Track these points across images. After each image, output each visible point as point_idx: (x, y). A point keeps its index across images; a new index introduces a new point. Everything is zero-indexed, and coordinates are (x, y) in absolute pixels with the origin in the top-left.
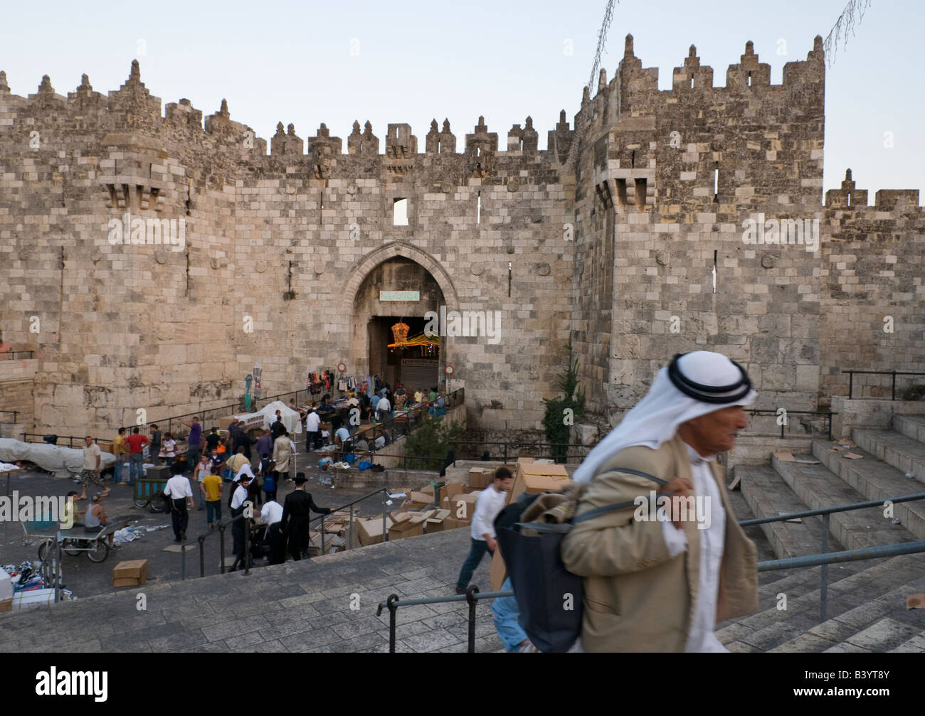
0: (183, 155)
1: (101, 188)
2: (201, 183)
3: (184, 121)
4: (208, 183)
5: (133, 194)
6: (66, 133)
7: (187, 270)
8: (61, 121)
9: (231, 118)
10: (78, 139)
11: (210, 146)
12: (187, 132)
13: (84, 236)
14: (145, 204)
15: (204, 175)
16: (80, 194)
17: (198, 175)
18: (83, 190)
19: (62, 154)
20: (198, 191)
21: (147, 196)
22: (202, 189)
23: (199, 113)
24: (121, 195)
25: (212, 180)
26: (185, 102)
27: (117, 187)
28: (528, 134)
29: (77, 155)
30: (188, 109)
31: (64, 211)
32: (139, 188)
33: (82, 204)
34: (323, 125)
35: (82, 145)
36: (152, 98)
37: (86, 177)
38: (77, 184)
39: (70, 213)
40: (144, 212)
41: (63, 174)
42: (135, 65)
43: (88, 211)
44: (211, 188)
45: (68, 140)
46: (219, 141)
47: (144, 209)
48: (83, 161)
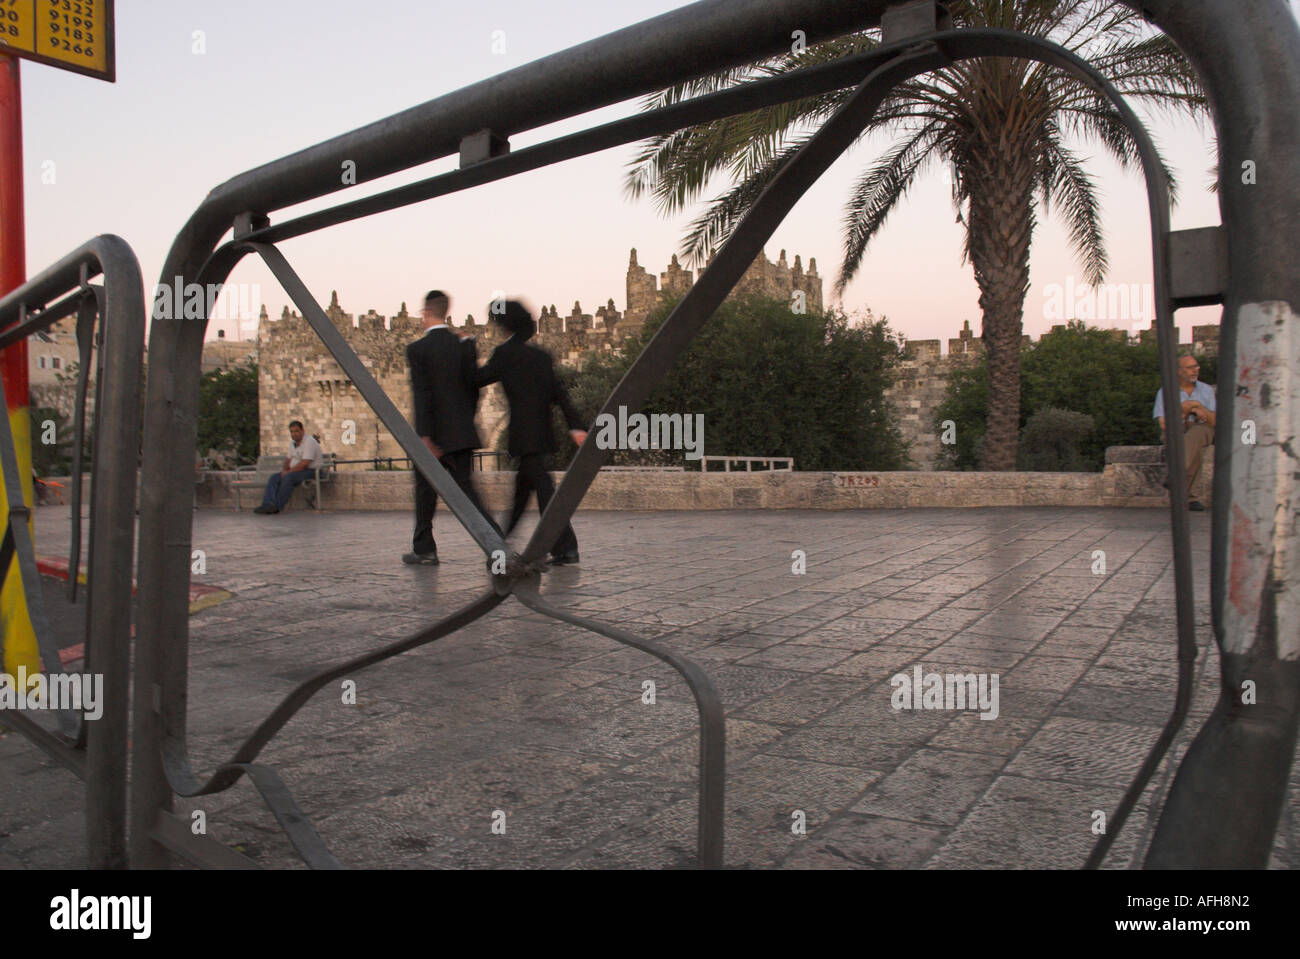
0: (371, 351)
1: (314, 384)
2: (386, 370)
3: (371, 326)
4: (391, 369)
5: (333, 387)
6: (297, 346)
7: (377, 437)
8: (294, 336)
9: (409, 315)
10: (303, 349)
11: (392, 341)
12: (373, 334)
13: (309, 417)
14: (343, 393)
15: (388, 364)
16: (305, 388)
17: (383, 364)
18: (307, 385)
19: (295, 361)
20: (383, 376)
21: (343, 387)
22: (387, 374)
23: (382, 319)
24: (326, 388)
25: (395, 366)
26: (372, 312)
27: (324, 383)
28: (610, 314)
29: (303, 361)
30: (374, 317)
31: (298, 400)
32: (337, 382)
33: (307, 395)
34: (470, 317)
35: (306, 355)
36: (346, 315)
37: (308, 376)
38: (304, 381)
39: (301, 401)
40: (343, 399)
41: (296, 375)
42: (334, 294)
43: (310, 399)
44: (393, 372)
45: (298, 351)
46: (399, 336)
47: (342, 396)
48: (307, 364)
